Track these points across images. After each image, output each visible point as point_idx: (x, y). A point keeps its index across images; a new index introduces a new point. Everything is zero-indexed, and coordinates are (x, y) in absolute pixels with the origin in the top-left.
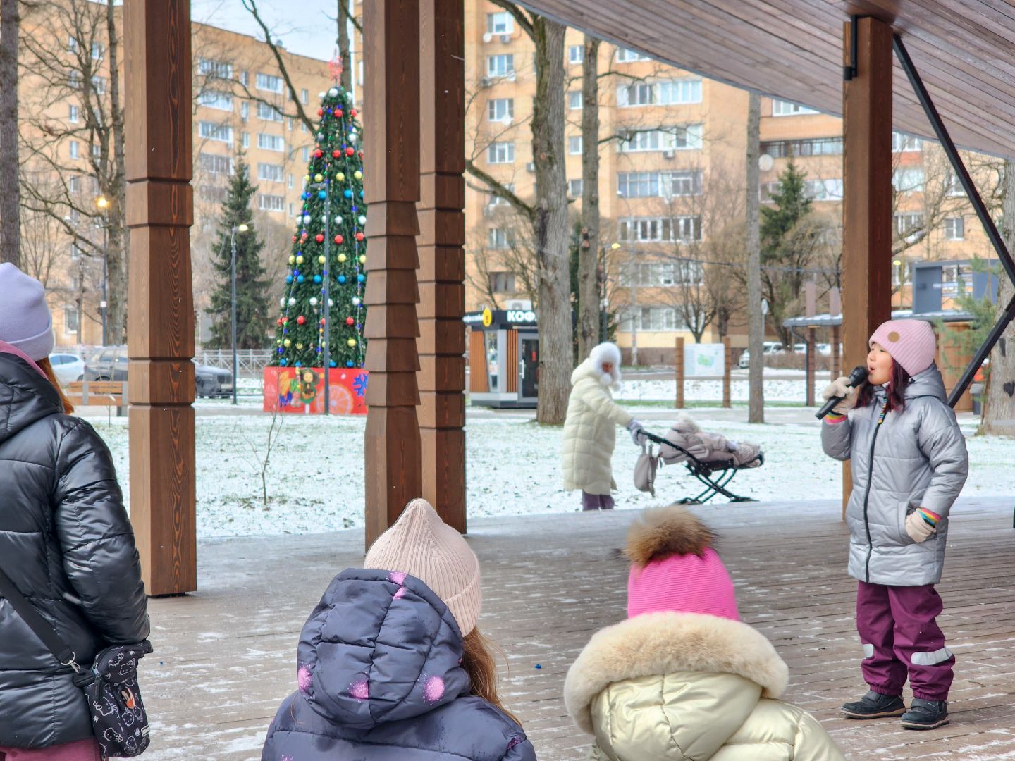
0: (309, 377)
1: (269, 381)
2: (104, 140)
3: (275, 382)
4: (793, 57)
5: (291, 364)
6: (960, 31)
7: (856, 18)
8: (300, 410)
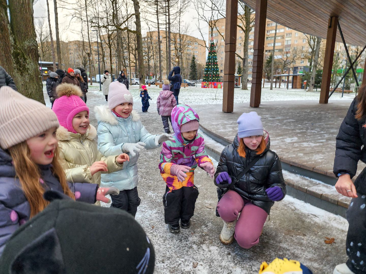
0: (208, 83)
1: (202, 84)
2: (177, 51)
3: (203, 84)
4: (315, 26)
5: (205, 82)
6: (351, 19)
7: (331, 17)
8: (207, 88)
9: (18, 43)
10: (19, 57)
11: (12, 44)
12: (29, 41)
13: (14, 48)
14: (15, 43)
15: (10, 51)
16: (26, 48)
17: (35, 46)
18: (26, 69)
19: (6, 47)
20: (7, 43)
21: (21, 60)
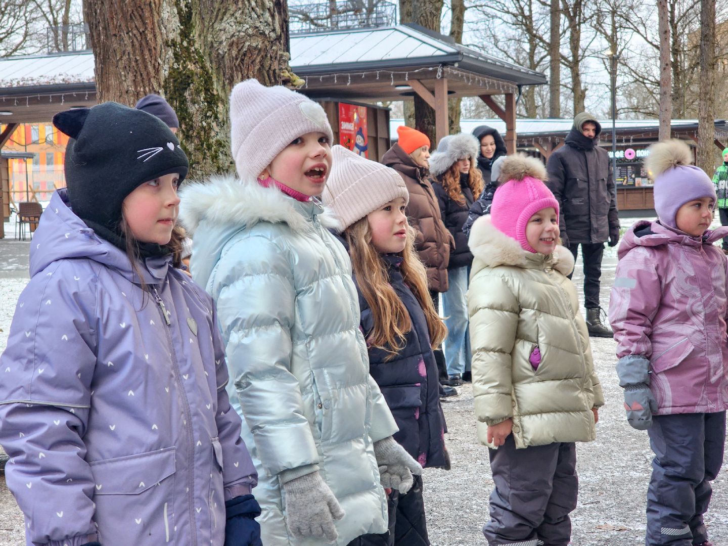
9: (195, 33)
10: (187, 94)
11: (171, 36)
12: (238, 14)
13: (175, 54)
14: (185, 34)
15: (157, 71)
16: (223, 48)
17: (263, 34)
18: (209, 147)
19: (142, 55)
20: (150, 36)
21: (193, 109)
